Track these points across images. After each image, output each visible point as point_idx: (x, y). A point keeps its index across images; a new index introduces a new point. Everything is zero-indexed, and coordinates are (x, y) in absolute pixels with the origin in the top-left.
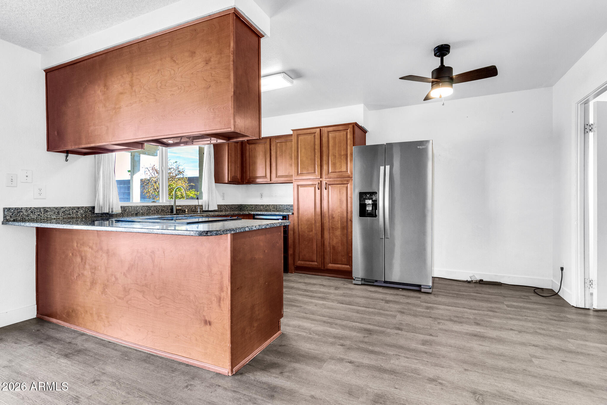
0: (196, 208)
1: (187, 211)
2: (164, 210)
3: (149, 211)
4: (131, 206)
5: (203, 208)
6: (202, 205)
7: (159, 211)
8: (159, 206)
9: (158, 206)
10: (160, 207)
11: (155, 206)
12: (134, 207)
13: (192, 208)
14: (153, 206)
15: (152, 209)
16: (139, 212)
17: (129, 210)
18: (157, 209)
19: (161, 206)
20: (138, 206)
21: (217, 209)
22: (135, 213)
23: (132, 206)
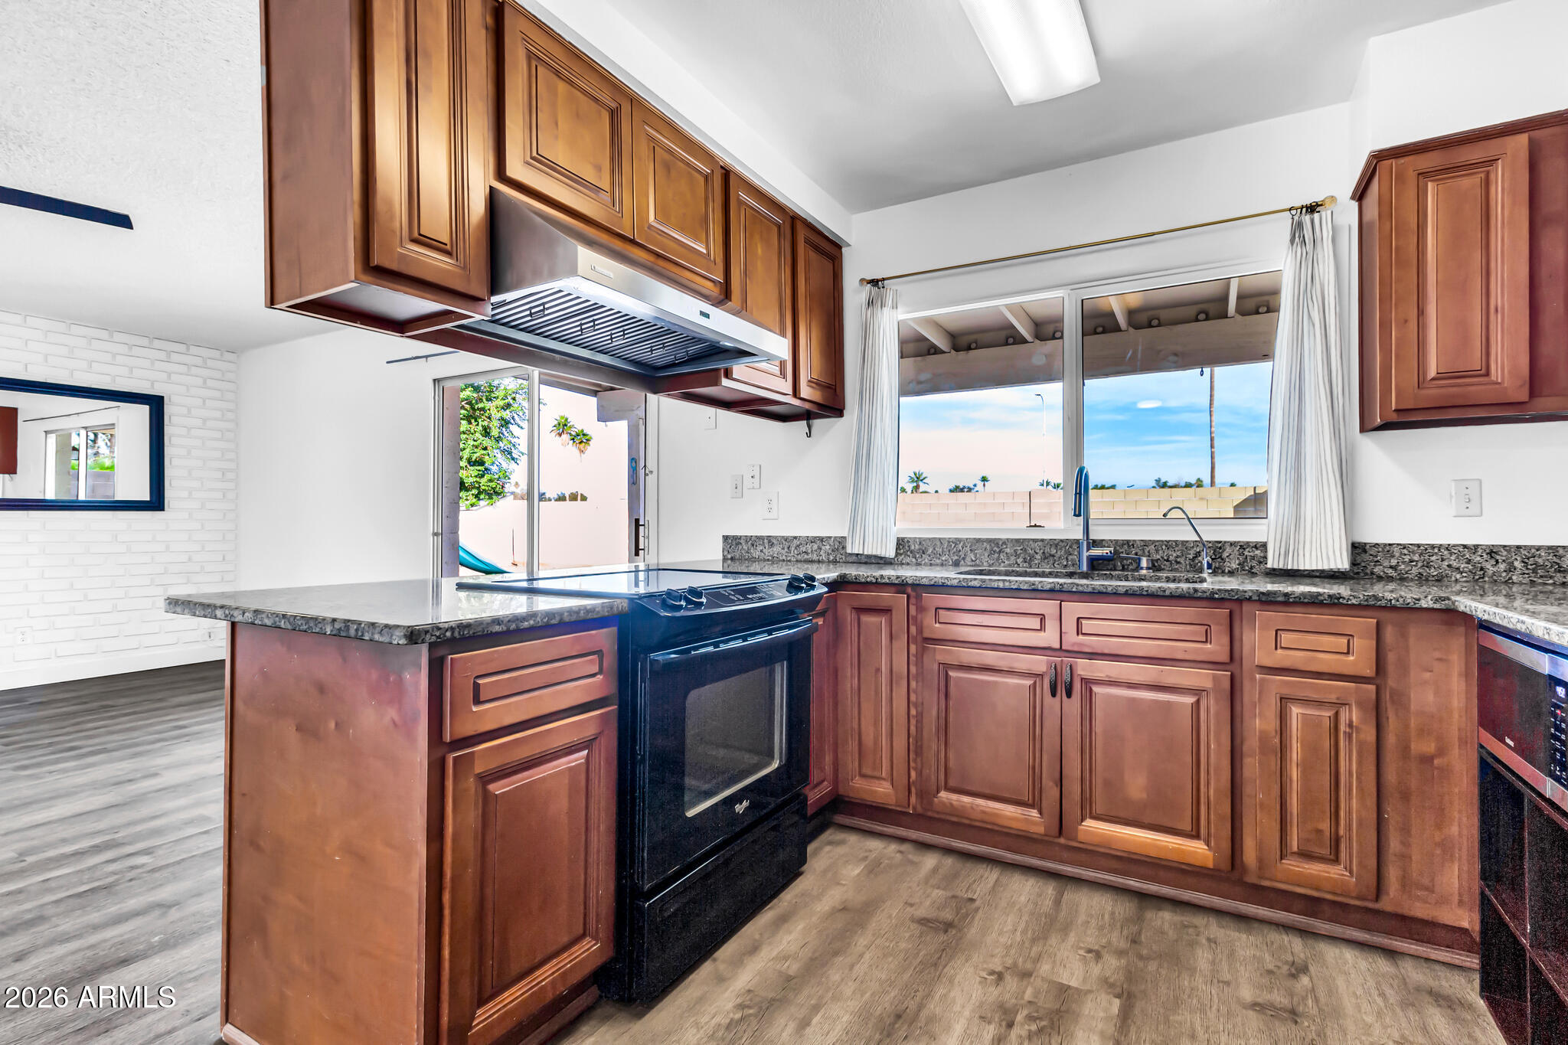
0: (1225, 555)
1: (1144, 563)
2: (1053, 556)
3: (996, 555)
4: (940, 539)
5: (1265, 557)
6: (1264, 546)
7: (1032, 558)
8: (1035, 541)
9: (1029, 540)
10: (1040, 543)
11: (1017, 541)
12: (949, 542)
13: (1198, 554)
14: (1012, 540)
15: (1008, 550)
16: (964, 559)
17: (934, 549)
18: (1026, 550)
19: (1042, 540)
20: (959, 540)
21: (1343, 563)
22: (952, 559)
23: (942, 538)
